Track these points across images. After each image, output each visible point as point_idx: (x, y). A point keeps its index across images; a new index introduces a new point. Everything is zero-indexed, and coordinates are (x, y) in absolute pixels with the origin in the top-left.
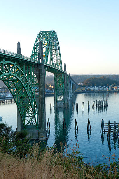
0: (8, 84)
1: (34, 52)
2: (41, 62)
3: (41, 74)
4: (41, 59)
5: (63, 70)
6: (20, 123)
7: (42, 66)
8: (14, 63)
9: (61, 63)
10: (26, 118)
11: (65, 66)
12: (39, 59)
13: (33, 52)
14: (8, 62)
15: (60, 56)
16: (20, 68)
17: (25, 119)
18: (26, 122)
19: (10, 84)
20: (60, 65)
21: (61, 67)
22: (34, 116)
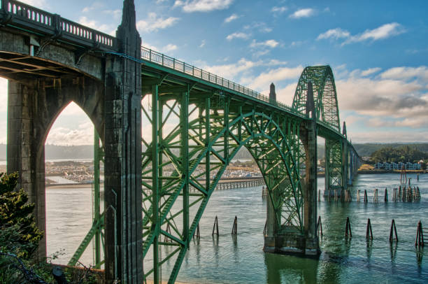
0: (256, 153)
1: (296, 102)
2: (310, 116)
3: (311, 137)
4: (310, 113)
5: (342, 133)
6: (272, 222)
7: (313, 124)
8: (269, 116)
9: (338, 121)
10: (283, 214)
11: (344, 126)
12: (308, 112)
13: (294, 102)
14: (260, 114)
15: (337, 110)
16: (277, 126)
17: (280, 215)
18: (283, 221)
19: (258, 153)
20: (337, 125)
21: (339, 127)
22: (298, 211)
